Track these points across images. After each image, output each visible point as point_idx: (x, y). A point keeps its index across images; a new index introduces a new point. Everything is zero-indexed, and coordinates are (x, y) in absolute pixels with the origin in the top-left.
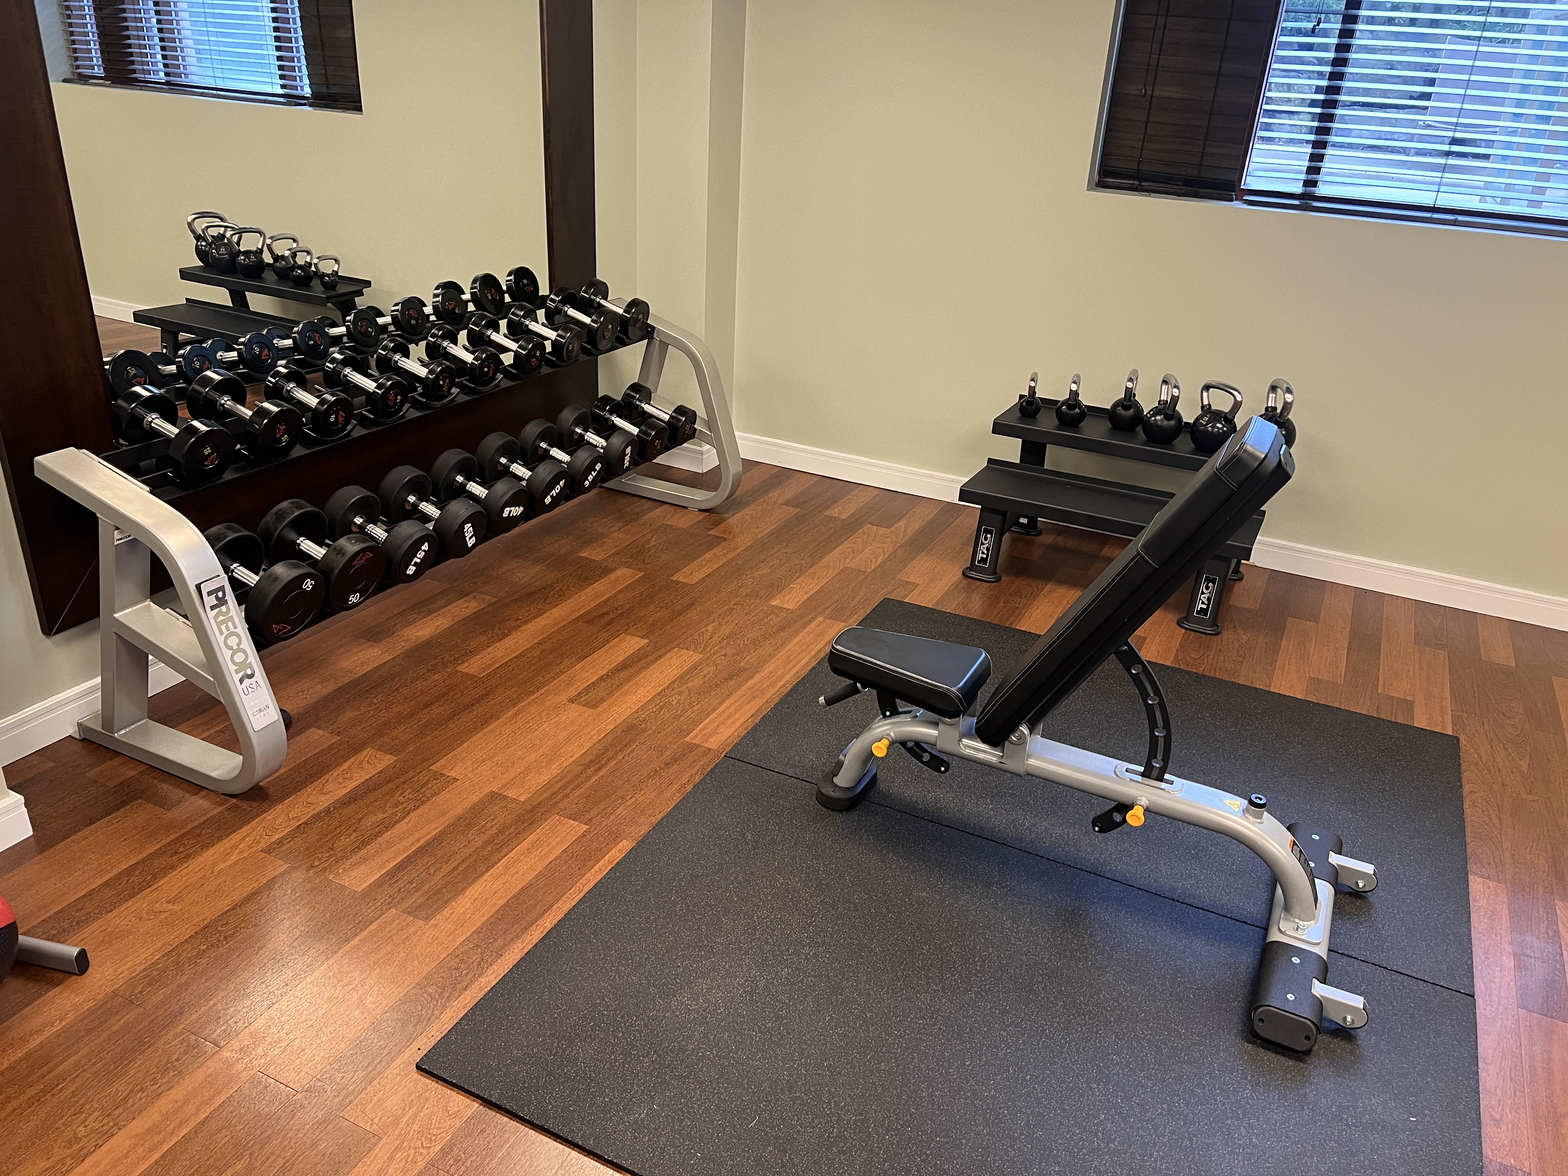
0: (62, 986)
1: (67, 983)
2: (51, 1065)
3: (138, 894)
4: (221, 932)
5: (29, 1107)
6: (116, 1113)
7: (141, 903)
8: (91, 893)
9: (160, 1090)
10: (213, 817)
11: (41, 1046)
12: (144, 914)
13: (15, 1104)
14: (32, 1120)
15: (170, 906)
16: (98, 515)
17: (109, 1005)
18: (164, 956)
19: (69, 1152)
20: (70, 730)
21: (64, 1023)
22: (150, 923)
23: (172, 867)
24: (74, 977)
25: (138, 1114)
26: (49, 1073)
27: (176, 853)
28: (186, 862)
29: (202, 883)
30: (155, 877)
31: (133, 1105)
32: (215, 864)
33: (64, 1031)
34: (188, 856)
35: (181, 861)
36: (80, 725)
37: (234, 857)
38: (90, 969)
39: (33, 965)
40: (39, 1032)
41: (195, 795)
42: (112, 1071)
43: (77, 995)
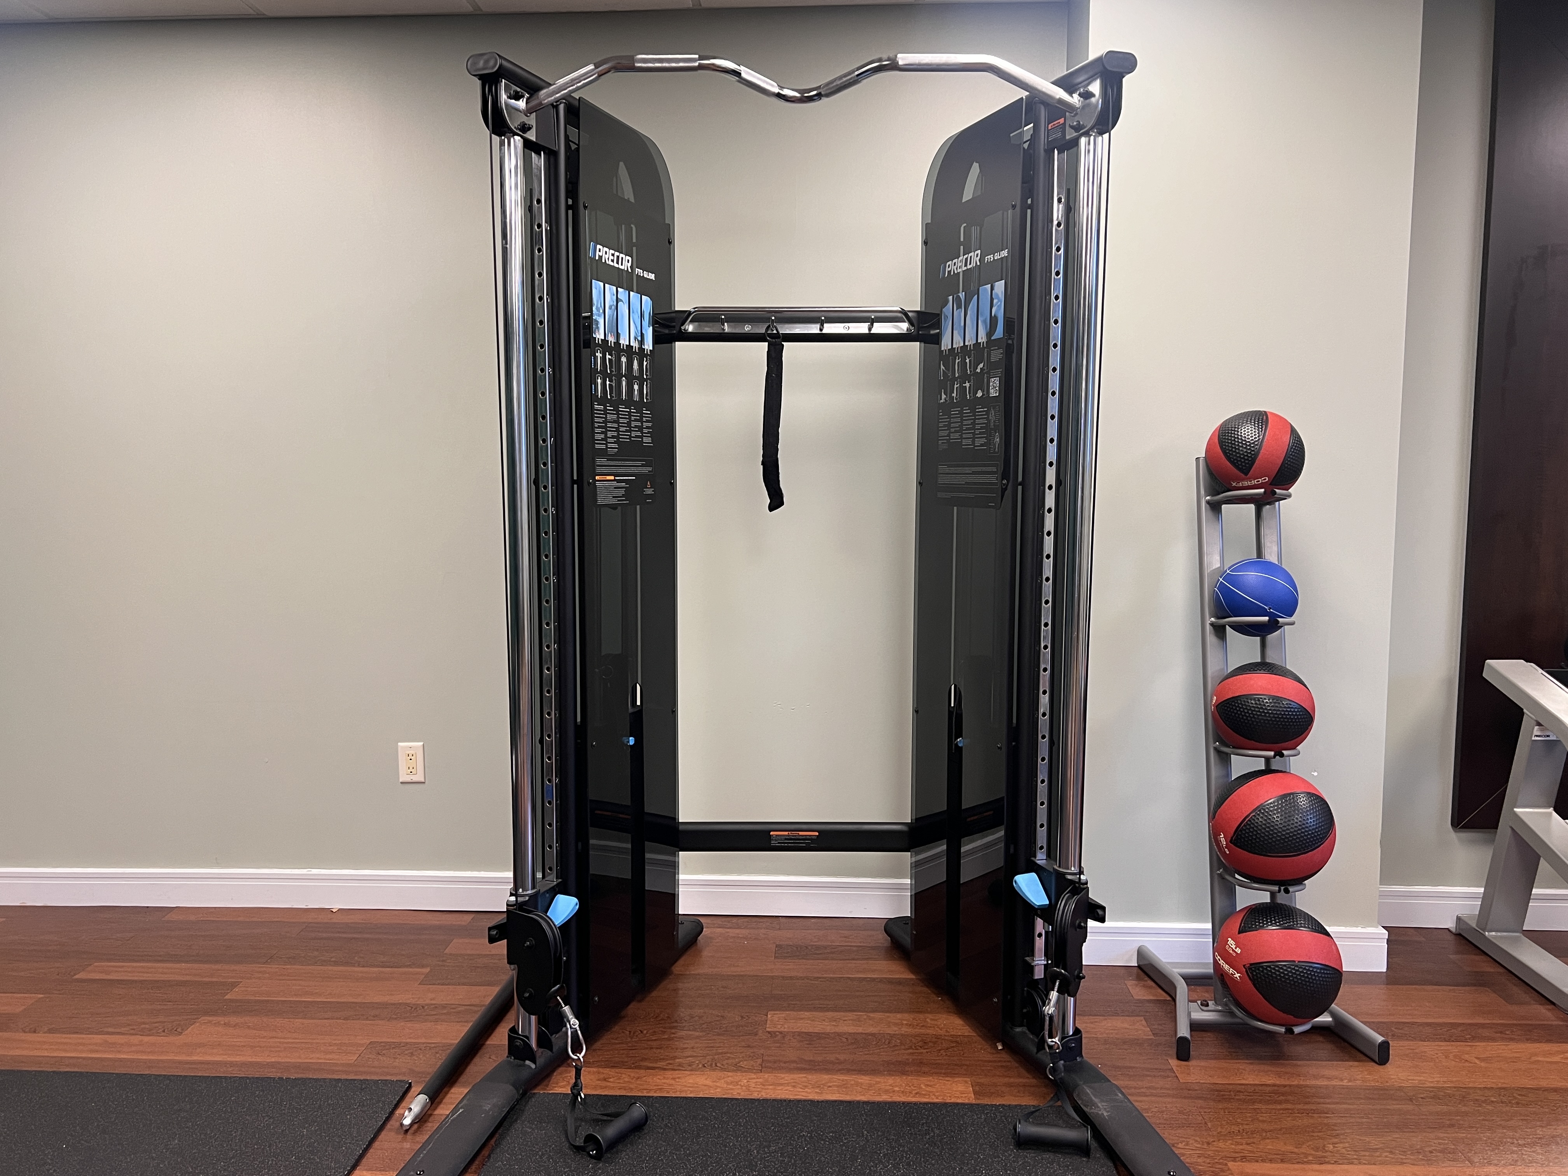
0: (1361, 1064)
1: (1366, 1064)
2: (1328, 1101)
3: (1453, 1041)
4: (1516, 1098)
5: (1298, 1113)
6: (1363, 1153)
7: (1454, 1048)
8: (1413, 1023)
9: (1405, 1161)
10: (1552, 1025)
11: (1327, 1087)
12: (1451, 1056)
13: (1289, 1106)
14: (1297, 1121)
15: (1477, 1061)
16: (1525, 710)
17: (1392, 1092)
18: (1455, 1087)
19: (1313, 1153)
20: (1450, 924)
21: (1350, 1084)
22: (1453, 1062)
23: (1493, 1040)
24: (1373, 1064)
25: (1380, 1164)
26: (1324, 1104)
27: (1501, 1032)
28: (1509, 1042)
29: (1515, 1061)
30: (1474, 1038)
31: (1378, 1157)
32: (1536, 1055)
33: (1347, 1088)
34: (1512, 1040)
35: (1503, 1039)
36: (1459, 919)
37: (1556, 1059)
38: (1387, 1065)
39: (1345, 1041)
40: (1329, 1078)
41: (1541, 1004)
42: (1373, 1129)
43: (1369, 1074)
